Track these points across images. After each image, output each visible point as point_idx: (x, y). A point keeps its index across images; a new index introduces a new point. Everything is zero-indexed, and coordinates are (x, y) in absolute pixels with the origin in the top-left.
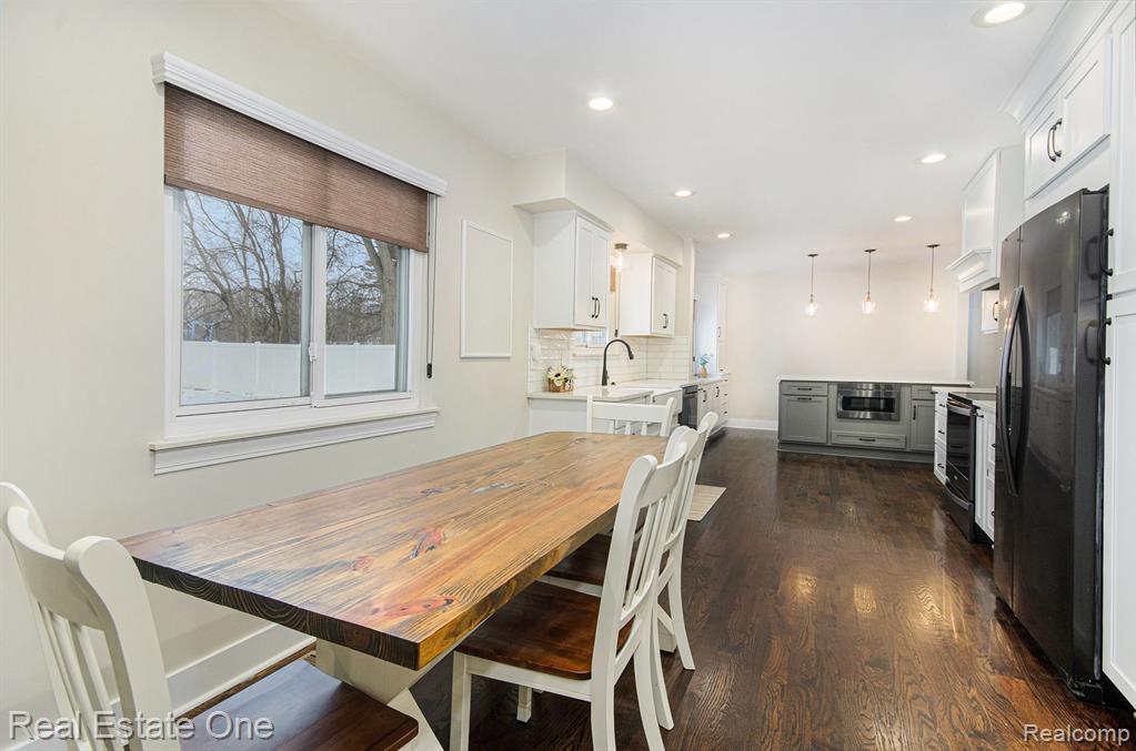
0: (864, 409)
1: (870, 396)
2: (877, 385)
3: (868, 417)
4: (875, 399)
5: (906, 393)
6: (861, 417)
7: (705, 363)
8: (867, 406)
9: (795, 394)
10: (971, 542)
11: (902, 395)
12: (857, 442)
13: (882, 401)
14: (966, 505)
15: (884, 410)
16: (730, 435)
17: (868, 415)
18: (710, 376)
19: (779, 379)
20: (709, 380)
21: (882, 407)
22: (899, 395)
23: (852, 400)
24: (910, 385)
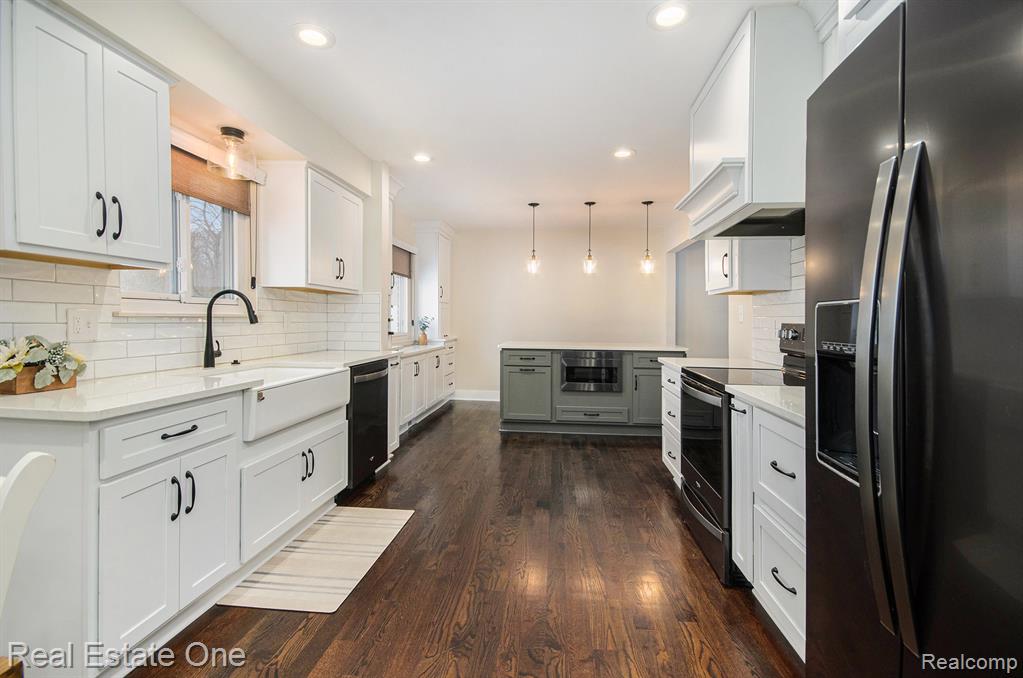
0: (587, 381)
1: (593, 365)
2: (599, 353)
3: (592, 389)
4: (598, 368)
5: (627, 360)
6: (586, 389)
7: (424, 328)
8: (590, 376)
9: (519, 363)
10: (726, 587)
11: (624, 364)
12: (581, 418)
13: (603, 371)
14: (718, 532)
15: (607, 381)
16: (457, 408)
17: (592, 387)
18: (432, 342)
19: (500, 347)
20: (430, 347)
21: (603, 377)
22: (621, 363)
23: (577, 370)
24: (632, 352)
